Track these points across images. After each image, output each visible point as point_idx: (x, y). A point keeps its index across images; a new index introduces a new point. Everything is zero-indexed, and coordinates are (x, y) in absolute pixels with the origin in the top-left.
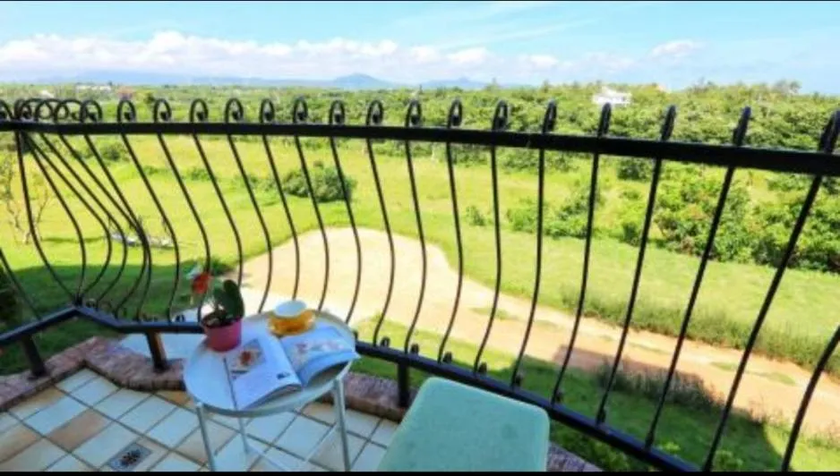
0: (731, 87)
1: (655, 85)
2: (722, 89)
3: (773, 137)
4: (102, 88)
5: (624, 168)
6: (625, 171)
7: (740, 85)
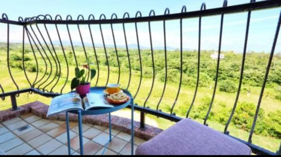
0: (260, 53)
1: (232, 52)
2: (257, 54)
3: (275, 77)
4: (57, 46)
5: (222, 88)
6: (222, 89)
7: (263, 53)
